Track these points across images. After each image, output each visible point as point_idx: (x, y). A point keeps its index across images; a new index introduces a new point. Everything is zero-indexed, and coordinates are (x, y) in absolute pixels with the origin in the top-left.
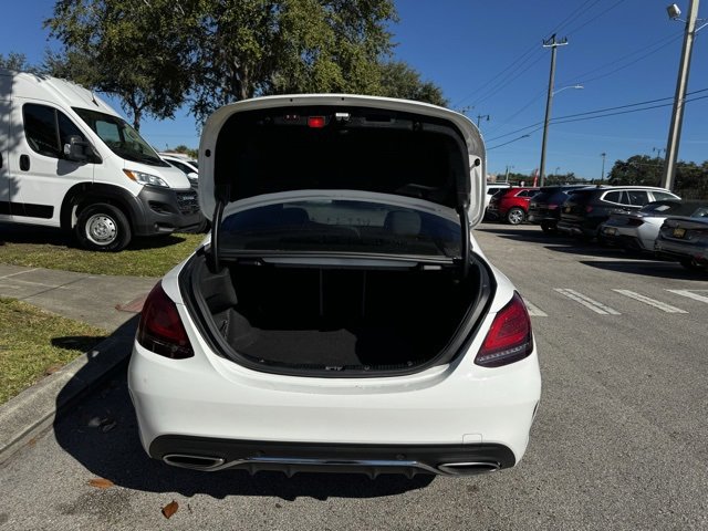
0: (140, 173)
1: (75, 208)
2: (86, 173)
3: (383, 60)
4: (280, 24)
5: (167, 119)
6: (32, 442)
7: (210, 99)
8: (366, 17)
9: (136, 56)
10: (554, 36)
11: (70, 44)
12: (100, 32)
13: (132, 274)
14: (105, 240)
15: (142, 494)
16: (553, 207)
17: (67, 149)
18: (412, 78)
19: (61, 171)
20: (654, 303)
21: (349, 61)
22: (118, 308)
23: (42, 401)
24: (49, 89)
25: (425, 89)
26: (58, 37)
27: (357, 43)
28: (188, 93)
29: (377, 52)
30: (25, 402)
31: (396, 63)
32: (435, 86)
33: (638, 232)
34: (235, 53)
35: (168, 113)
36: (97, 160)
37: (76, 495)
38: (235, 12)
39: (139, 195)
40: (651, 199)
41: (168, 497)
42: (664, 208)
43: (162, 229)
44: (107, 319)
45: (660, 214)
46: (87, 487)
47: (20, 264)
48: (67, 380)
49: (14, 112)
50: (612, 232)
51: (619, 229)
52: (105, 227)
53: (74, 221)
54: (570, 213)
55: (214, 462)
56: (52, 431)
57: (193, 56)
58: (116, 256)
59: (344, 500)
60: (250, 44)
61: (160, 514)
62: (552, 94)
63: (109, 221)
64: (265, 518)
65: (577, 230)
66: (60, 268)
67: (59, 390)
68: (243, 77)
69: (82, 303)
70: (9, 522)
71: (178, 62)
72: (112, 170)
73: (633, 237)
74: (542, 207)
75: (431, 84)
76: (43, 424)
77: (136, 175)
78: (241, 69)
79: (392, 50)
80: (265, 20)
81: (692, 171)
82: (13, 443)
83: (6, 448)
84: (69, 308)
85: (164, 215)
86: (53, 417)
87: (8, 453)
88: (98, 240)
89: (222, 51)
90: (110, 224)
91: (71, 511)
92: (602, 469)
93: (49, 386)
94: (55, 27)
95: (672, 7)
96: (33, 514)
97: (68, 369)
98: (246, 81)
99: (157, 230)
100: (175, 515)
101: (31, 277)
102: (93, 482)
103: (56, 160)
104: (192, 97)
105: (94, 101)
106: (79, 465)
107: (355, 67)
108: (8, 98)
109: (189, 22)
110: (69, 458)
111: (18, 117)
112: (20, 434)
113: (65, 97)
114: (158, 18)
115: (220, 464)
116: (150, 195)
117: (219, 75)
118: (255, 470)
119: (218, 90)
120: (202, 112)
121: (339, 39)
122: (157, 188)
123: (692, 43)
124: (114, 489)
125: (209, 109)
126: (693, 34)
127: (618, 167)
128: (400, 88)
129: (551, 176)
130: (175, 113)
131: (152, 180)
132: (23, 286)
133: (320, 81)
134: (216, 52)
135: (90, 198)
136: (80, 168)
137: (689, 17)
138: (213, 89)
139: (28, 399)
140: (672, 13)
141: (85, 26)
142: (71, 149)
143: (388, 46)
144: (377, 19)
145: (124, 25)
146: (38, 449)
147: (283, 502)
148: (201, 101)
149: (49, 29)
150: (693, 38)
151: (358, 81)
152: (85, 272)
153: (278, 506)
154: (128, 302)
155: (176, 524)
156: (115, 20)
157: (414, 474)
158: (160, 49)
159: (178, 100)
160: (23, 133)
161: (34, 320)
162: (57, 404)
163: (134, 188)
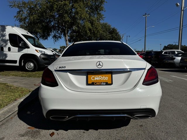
0: (40, 51)
1: (23, 61)
2: (26, 51)
3: (102, 22)
4: (75, 13)
5: (46, 40)
6: (12, 118)
7: (57, 34)
8: (97, 11)
9: (38, 24)
10: (146, 14)
11: (21, 22)
12: (28, 18)
13: (38, 77)
14: (31, 69)
15: (44, 131)
16: (149, 57)
17: (20, 45)
18: (109, 26)
19: (19, 51)
20: (182, 78)
21: (93, 22)
22: (35, 85)
23: (14, 107)
24: (15, 30)
25: (113, 29)
26: (18, 20)
27: (95, 17)
28: (51, 33)
29: (100, 20)
30: (9, 107)
31: (105, 23)
32: (115, 28)
33: (174, 61)
34: (63, 21)
35: (46, 38)
36: (28, 47)
37: (24, 131)
38: (63, 10)
39: (40, 56)
40: (176, 53)
41: (51, 131)
42: (180, 55)
43: (46, 65)
44: (32, 88)
45: (180, 56)
46: (27, 129)
47: (9, 76)
48: (21, 101)
49: (6, 36)
50: (166, 62)
51: (168, 61)
52: (31, 65)
53: (22, 65)
54: (154, 58)
55: (65, 117)
56: (17, 115)
57: (52, 23)
58: (34, 73)
59: (103, 130)
60: (68, 19)
61: (49, 136)
62: (146, 29)
63: (32, 64)
64: (80, 136)
65: (157, 62)
66: (19, 76)
67: (19, 104)
68: (65, 28)
69: (25, 84)
70: (5, 139)
71: (49, 25)
72: (32, 50)
73: (173, 63)
74: (147, 57)
75: (114, 28)
76: (15, 113)
77: (39, 51)
78: (65, 25)
79: (104, 19)
80: (71, 12)
81: (185, 47)
82: (6, 118)
83: (4, 119)
84: (22, 85)
85: (46, 61)
86: (17, 111)
87: (5, 121)
88: (29, 69)
89: (60, 21)
90: (32, 65)
91: (23, 136)
92: (179, 119)
93: (16, 103)
94: (17, 18)
95: (177, 3)
96: (12, 137)
97: (21, 99)
98: (66, 28)
99: (45, 65)
100: (54, 136)
101: (11, 78)
102: (29, 128)
103: (18, 48)
104: (52, 34)
105: (27, 33)
106: (25, 124)
107: (95, 24)
108: (5, 32)
109: (51, 14)
110: (22, 122)
111: (7, 37)
112: (8, 116)
113: (20, 32)
114: (43, 13)
115: (67, 118)
116: (42, 56)
117: (59, 28)
118: (78, 120)
119: (59, 32)
120: (55, 38)
121: (90, 17)
122: (44, 54)
123: (183, 13)
124: (35, 129)
125: (57, 37)
126: (183, 10)
127: (165, 48)
128: (106, 29)
129: (147, 51)
130: (48, 38)
131: (43, 53)
132: (9, 81)
133: (86, 27)
134: (58, 21)
135: (27, 58)
136: (24, 50)
137: (182, 6)
138: (58, 32)
139: (10, 106)
140: (177, 5)
141: (25, 17)
142: (21, 45)
143: (103, 18)
144: (100, 11)
145: (34, 16)
146: (13, 120)
147: (85, 131)
148: (55, 35)
149: (15, 18)
150: (183, 11)
151: (95, 27)
152: (26, 77)
153: (84, 132)
154: (37, 83)
155: (54, 138)
156: (32, 15)
157: (126, 119)
158: (44, 22)
159: (49, 35)
160: (9, 41)
161: (12, 88)
162: (18, 108)
163: (38, 55)
